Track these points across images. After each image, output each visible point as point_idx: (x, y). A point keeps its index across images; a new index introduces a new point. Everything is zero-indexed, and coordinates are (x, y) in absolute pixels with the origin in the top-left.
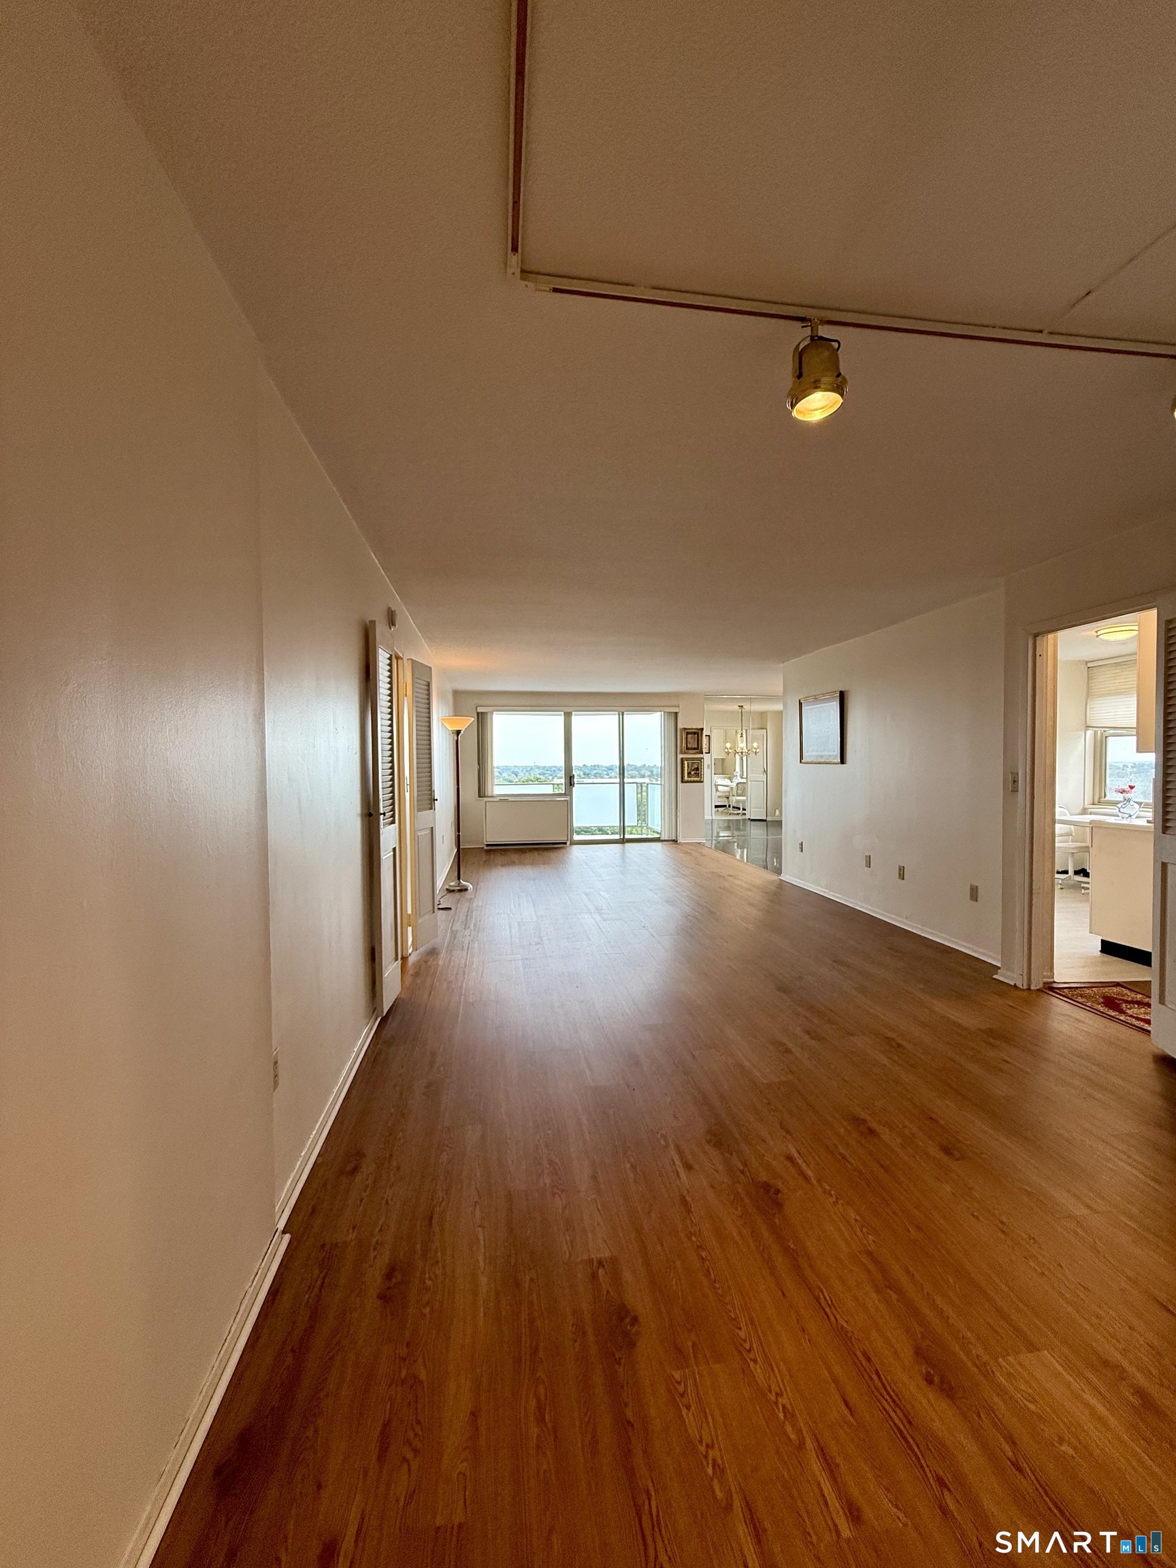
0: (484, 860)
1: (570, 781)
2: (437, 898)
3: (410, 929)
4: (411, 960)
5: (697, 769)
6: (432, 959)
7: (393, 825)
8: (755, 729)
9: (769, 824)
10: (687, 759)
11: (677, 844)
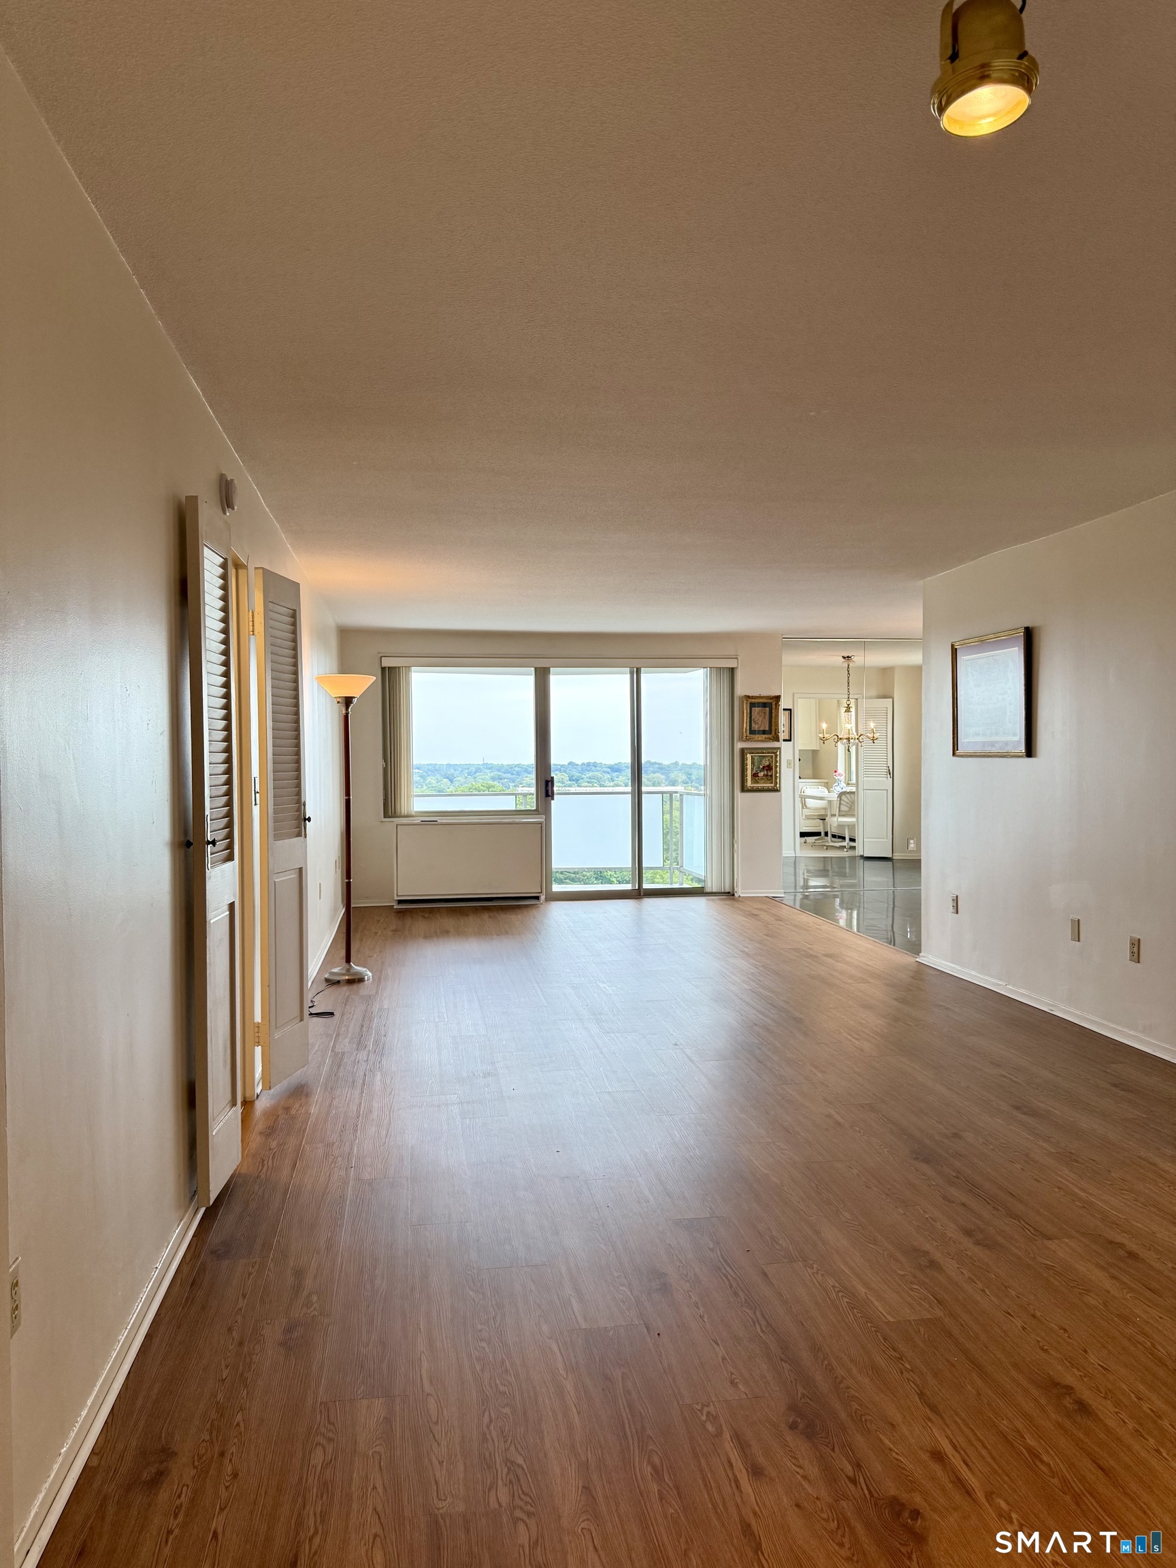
0: (393, 927)
1: (546, 788)
2: (308, 996)
3: (258, 1050)
4: (261, 1106)
5: (769, 768)
6: (297, 1106)
7: (229, 864)
8: (870, 698)
9: (897, 865)
10: (752, 751)
11: (734, 899)
